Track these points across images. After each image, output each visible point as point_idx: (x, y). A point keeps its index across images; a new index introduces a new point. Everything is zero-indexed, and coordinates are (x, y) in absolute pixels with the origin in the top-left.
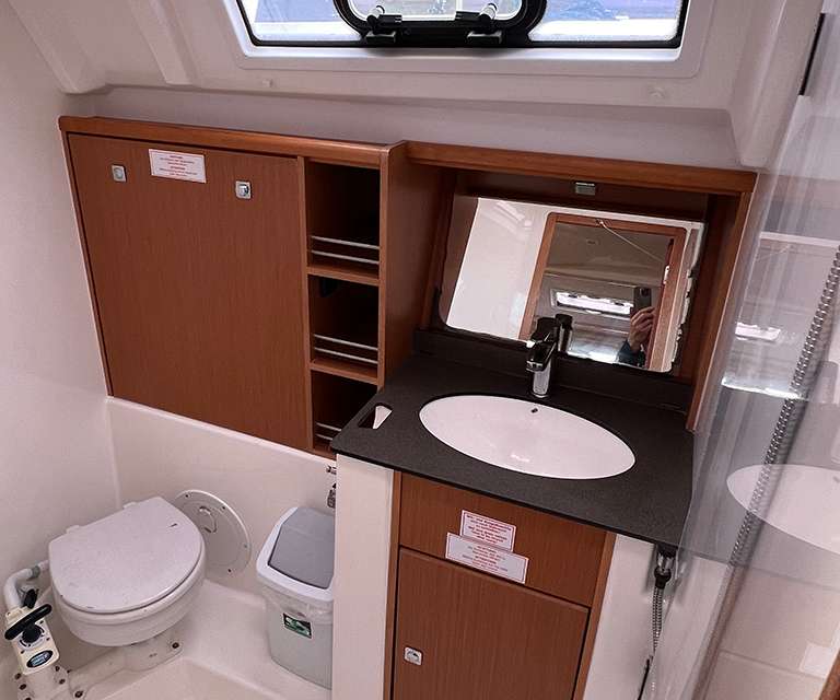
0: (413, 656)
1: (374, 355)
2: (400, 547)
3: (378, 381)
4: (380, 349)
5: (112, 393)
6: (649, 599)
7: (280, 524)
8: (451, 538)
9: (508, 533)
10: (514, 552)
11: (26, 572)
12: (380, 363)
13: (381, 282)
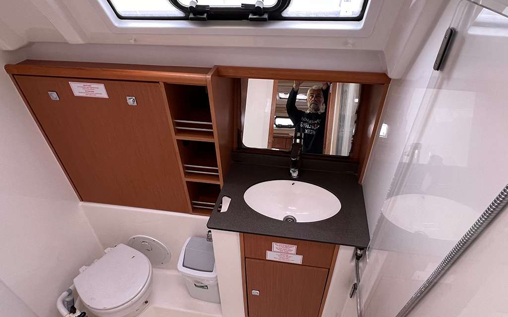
0: (255, 292)
1: (217, 171)
2: (245, 258)
3: (221, 183)
4: (219, 168)
5: (82, 200)
6: (353, 264)
7: (184, 248)
8: (268, 253)
9: (294, 248)
10: (296, 254)
11: (65, 294)
12: (220, 174)
13: (216, 140)
